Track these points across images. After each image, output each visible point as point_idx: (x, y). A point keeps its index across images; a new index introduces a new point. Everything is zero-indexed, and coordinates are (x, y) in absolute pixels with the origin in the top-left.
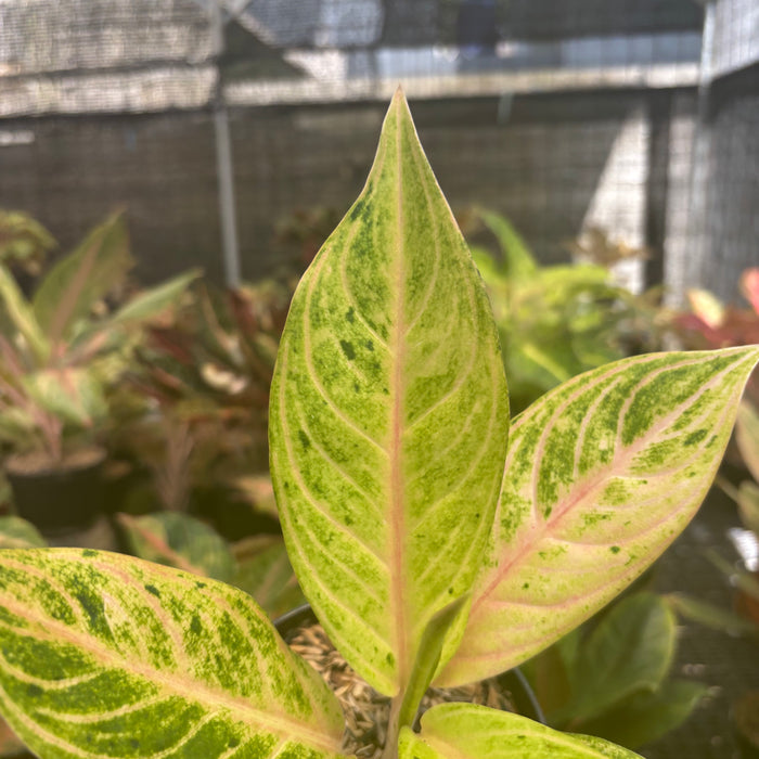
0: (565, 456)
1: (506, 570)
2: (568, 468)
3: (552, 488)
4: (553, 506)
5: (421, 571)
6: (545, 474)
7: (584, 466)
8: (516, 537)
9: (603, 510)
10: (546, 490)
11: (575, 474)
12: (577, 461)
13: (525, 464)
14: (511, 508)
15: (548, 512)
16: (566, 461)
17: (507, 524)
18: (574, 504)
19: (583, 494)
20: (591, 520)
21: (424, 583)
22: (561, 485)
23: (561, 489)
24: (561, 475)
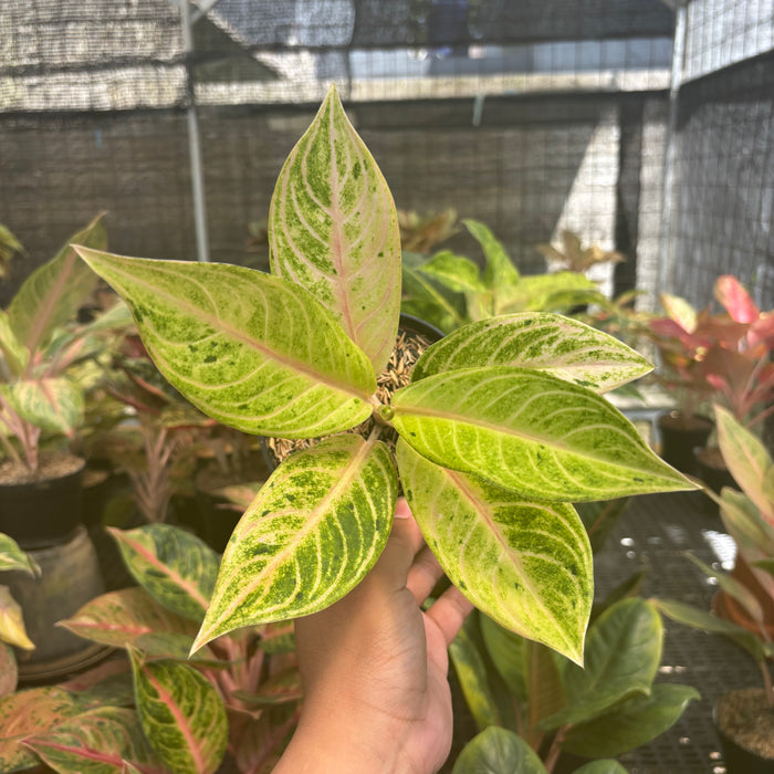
0: (313, 243)
1: (347, 311)
2: (321, 246)
3: (324, 262)
4: (334, 267)
5: (330, 367)
6: (314, 260)
7: (325, 238)
8: (336, 297)
9: (356, 244)
10: (323, 265)
11: (326, 245)
12: (320, 239)
13: (302, 267)
14: (319, 290)
15: (335, 271)
16: (315, 245)
17: (326, 297)
18: (339, 255)
19: (339, 247)
20: (356, 255)
21: (336, 368)
22: (326, 256)
23: (328, 257)
24: (321, 252)
